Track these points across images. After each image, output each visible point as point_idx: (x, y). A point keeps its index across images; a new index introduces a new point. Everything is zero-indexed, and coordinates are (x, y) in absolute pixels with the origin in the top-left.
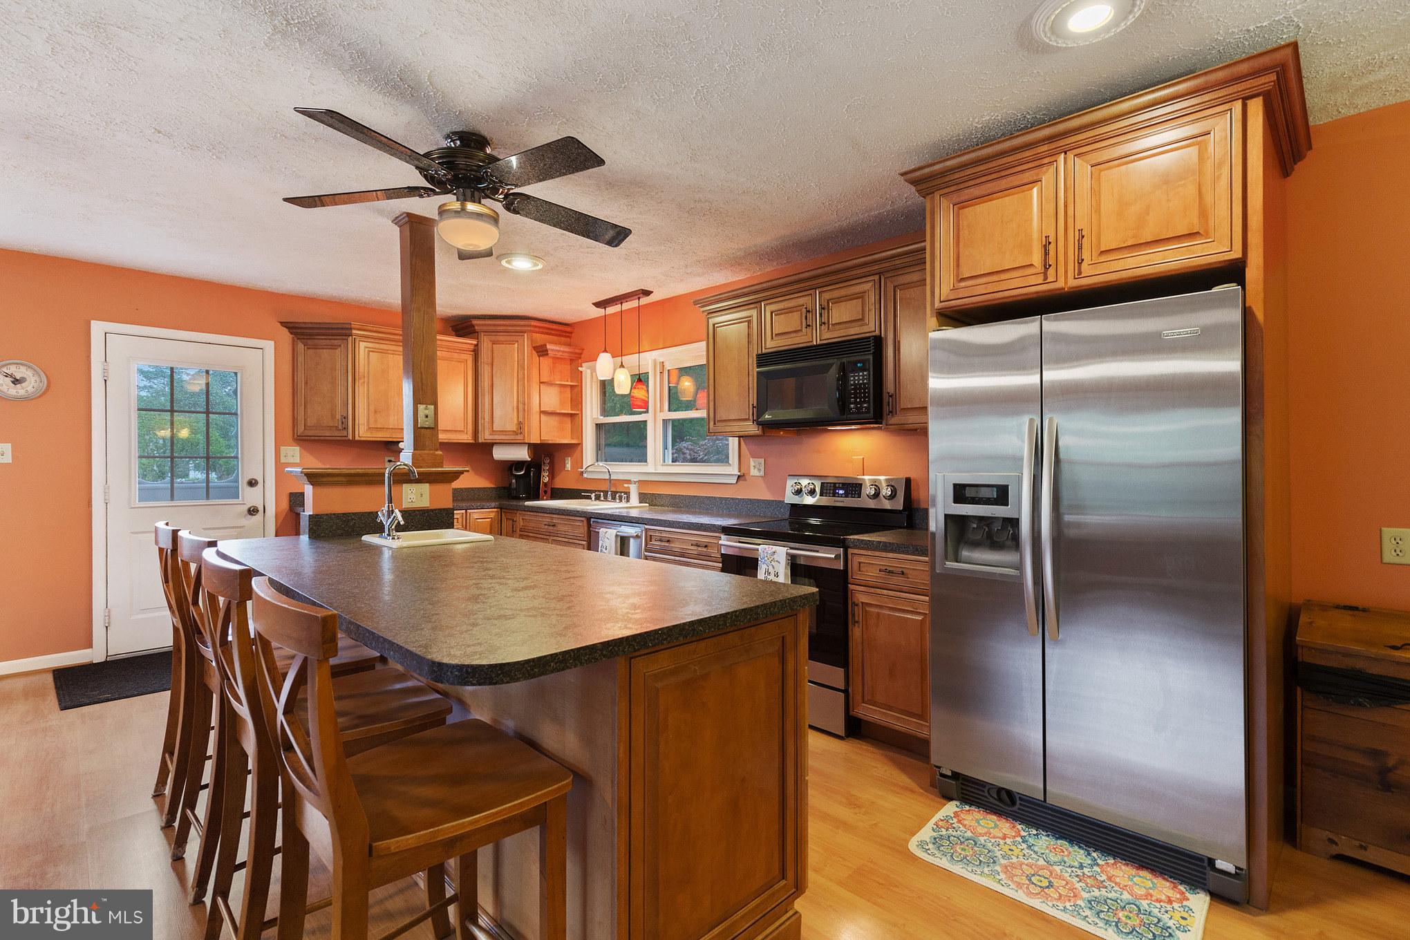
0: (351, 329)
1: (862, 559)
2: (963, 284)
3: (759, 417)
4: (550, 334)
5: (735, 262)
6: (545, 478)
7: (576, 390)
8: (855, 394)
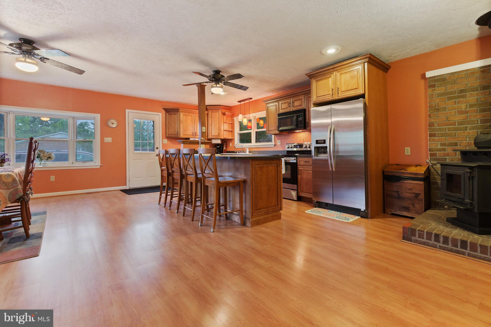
0: (179, 110)
1: (300, 160)
2: (318, 98)
3: (278, 129)
4: (226, 110)
5: (273, 91)
6: (225, 148)
7: (233, 124)
8: (300, 122)
